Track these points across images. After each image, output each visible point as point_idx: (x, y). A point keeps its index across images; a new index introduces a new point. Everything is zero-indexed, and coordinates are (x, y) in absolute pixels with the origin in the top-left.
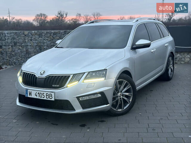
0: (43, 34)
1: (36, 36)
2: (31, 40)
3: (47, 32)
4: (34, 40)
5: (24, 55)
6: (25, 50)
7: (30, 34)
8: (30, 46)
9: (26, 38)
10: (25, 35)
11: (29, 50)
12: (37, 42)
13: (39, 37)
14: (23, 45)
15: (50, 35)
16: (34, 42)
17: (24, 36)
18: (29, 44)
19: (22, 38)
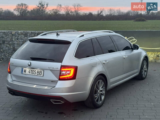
0: (29, 34)
1: (22, 35)
2: (18, 39)
3: (32, 33)
4: (20, 39)
5: (11, 52)
6: (12, 47)
7: (17, 34)
8: (17, 44)
9: (14, 37)
10: (13, 35)
11: (16, 48)
12: (22, 40)
13: (25, 37)
14: (10, 43)
15: (34, 35)
16: (20, 40)
17: (11, 35)
18: (15, 42)
19: (10, 37)
